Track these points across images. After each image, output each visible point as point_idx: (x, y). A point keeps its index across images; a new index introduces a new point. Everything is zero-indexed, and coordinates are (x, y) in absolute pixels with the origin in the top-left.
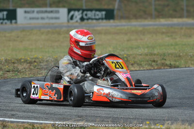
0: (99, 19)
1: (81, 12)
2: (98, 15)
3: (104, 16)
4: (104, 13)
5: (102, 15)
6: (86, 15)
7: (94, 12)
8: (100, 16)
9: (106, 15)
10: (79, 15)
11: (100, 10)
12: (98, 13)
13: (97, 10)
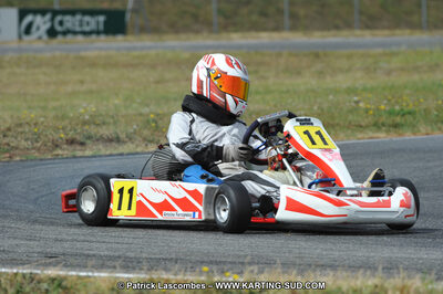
0: (90, 33)
2: (88, 24)
3: (101, 27)
4: (102, 19)
5: (98, 23)
6: (61, 23)
7: (78, 17)
8: (93, 26)
9: (105, 23)
11: (92, 13)
12: (87, 18)
13: (85, 12)
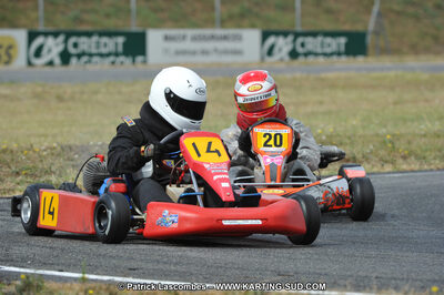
0: (332, 54)
1: (290, 38)
2: (329, 45)
3: (343, 49)
4: (343, 40)
5: (339, 45)
6: (303, 45)
7: (320, 39)
8: (334, 48)
9: (347, 45)
10: (287, 44)
11: (334, 35)
12: (329, 40)
13: (327, 34)
